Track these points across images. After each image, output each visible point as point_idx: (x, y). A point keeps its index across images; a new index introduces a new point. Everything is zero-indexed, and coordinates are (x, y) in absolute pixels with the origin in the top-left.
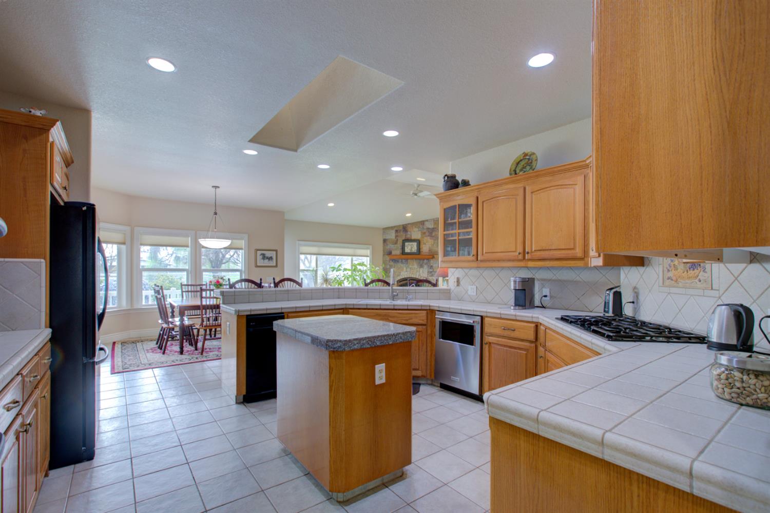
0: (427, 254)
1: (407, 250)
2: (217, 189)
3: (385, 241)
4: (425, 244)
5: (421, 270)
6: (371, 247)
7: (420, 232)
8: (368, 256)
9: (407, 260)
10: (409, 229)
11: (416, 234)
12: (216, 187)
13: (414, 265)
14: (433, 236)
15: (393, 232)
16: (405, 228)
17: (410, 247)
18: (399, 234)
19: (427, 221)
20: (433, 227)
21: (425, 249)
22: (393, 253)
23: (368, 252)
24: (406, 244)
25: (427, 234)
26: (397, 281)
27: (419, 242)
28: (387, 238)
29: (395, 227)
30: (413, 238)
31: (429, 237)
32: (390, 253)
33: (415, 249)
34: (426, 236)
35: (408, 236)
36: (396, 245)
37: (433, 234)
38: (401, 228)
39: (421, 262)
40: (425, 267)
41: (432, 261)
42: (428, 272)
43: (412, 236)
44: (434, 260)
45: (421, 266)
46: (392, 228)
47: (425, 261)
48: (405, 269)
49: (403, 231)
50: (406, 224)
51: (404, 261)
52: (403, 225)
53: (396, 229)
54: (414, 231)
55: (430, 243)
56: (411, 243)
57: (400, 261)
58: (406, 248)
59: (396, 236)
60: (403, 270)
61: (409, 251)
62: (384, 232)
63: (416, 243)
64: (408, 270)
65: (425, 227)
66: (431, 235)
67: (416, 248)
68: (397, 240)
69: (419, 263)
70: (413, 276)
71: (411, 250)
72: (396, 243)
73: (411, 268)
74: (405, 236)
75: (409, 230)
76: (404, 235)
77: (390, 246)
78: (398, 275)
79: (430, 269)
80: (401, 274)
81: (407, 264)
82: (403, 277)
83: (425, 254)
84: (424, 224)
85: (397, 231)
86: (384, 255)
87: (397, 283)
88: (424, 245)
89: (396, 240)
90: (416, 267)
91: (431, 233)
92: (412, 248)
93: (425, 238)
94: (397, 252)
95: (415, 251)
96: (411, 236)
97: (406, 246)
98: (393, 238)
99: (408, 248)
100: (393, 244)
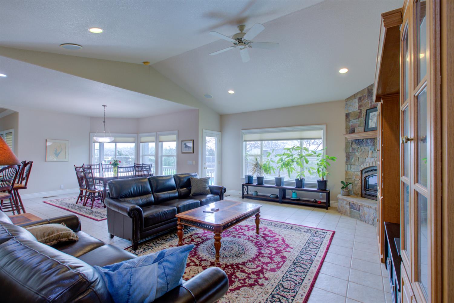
1: (372, 124)
2: (106, 107)
3: (347, 116)
6: (324, 126)
8: (321, 138)
12: (105, 106)
15: (357, 100)
16: (371, 92)
17: (375, 119)
23: (321, 133)
24: (371, 115)
28: (350, 111)
29: (358, 93)
36: (359, 119)
38: (366, 93)
46: (354, 96)
48: (370, 152)
49: (368, 96)
51: (368, 141)
52: (368, 88)
53: (359, 96)
58: (370, 121)
59: (360, 106)
60: (367, 155)
62: (346, 104)
64: (375, 154)
68: (361, 112)
72: (359, 116)
76: (370, 102)
77: (354, 122)
78: (363, 163)
80: (367, 161)
81: (374, 145)
82: (368, 166)
85: (360, 99)
86: (346, 134)
87: (361, 174)
89: (359, 111)
94: (361, 128)
97: (370, 118)
98: (355, 110)
99: (372, 121)
100: (356, 119)
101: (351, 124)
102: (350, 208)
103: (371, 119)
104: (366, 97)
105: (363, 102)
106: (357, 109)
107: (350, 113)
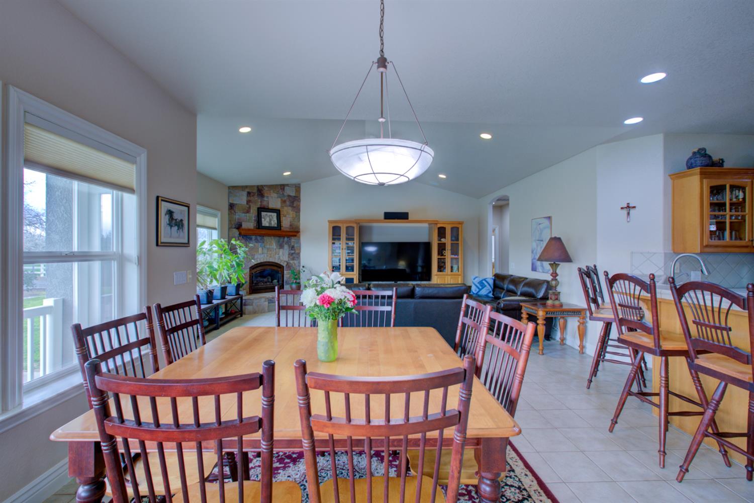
0: (288, 230)
1: (265, 223)
3: (232, 206)
4: (285, 216)
5: (281, 251)
6: (218, 213)
7: (280, 199)
8: (216, 229)
9: (263, 236)
10: (266, 192)
11: (274, 201)
13: (272, 243)
14: (294, 207)
15: (245, 193)
16: (260, 191)
17: (268, 219)
18: (252, 198)
19: (287, 185)
20: (294, 195)
21: (286, 223)
22: (245, 226)
23: (216, 222)
24: (263, 214)
25: (288, 203)
26: (250, 268)
27: (278, 212)
28: (235, 202)
29: (246, 187)
30: (271, 206)
31: (290, 208)
32: (239, 227)
33: (274, 223)
34: (286, 206)
35: (265, 203)
36: (248, 215)
37: (295, 205)
38: (255, 190)
39: (282, 240)
40: (286, 247)
41: (293, 240)
42: (289, 254)
43: (270, 204)
44: (295, 238)
45: (281, 247)
46: (243, 188)
47: (286, 239)
48: (260, 249)
49: (258, 195)
50: (262, 186)
51: (259, 238)
52: (258, 186)
53: (247, 190)
54: (272, 197)
55: (291, 216)
56: (269, 214)
57: (253, 237)
58: (263, 220)
59: (248, 202)
60: (258, 251)
61: (267, 225)
62: (230, 193)
63: (275, 214)
64: (265, 251)
65: (285, 194)
66: (292, 205)
67: (276, 222)
68: (250, 208)
69: (279, 242)
70: (271, 260)
71: (270, 223)
72: (248, 211)
73: (268, 249)
74: (261, 202)
75: (266, 195)
76: (259, 201)
77: (239, 215)
78: (251, 259)
79: (292, 250)
80: (256, 257)
81: (263, 242)
82: (259, 262)
83: (285, 230)
84: (284, 188)
85: (249, 193)
86: (230, 228)
87: (250, 271)
88: (284, 218)
89: (248, 206)
90: (275, 247)
91: (293, 202)
92: (270, 220)
93: (286, 208)
94: (249, 224)
95: (276, 226)
96: (268, 203)
97: (262, 216)
98: (243, 204)
99: (265, 220)
100: (244, 213)
101: (237, 217)
102: (269, 303)
103: (264, 218)
104: (256, 194)
105: (252, 197)
106: (245, 203)
107: (236, 204)
